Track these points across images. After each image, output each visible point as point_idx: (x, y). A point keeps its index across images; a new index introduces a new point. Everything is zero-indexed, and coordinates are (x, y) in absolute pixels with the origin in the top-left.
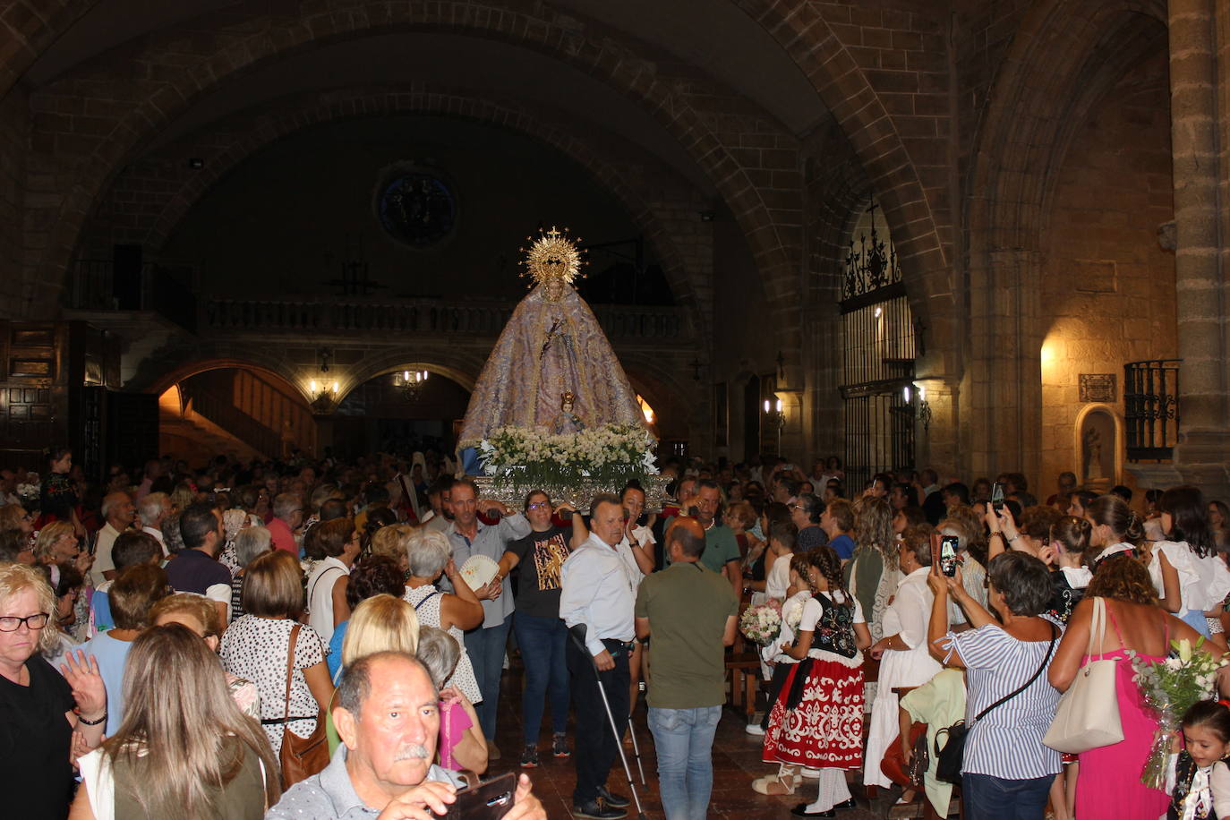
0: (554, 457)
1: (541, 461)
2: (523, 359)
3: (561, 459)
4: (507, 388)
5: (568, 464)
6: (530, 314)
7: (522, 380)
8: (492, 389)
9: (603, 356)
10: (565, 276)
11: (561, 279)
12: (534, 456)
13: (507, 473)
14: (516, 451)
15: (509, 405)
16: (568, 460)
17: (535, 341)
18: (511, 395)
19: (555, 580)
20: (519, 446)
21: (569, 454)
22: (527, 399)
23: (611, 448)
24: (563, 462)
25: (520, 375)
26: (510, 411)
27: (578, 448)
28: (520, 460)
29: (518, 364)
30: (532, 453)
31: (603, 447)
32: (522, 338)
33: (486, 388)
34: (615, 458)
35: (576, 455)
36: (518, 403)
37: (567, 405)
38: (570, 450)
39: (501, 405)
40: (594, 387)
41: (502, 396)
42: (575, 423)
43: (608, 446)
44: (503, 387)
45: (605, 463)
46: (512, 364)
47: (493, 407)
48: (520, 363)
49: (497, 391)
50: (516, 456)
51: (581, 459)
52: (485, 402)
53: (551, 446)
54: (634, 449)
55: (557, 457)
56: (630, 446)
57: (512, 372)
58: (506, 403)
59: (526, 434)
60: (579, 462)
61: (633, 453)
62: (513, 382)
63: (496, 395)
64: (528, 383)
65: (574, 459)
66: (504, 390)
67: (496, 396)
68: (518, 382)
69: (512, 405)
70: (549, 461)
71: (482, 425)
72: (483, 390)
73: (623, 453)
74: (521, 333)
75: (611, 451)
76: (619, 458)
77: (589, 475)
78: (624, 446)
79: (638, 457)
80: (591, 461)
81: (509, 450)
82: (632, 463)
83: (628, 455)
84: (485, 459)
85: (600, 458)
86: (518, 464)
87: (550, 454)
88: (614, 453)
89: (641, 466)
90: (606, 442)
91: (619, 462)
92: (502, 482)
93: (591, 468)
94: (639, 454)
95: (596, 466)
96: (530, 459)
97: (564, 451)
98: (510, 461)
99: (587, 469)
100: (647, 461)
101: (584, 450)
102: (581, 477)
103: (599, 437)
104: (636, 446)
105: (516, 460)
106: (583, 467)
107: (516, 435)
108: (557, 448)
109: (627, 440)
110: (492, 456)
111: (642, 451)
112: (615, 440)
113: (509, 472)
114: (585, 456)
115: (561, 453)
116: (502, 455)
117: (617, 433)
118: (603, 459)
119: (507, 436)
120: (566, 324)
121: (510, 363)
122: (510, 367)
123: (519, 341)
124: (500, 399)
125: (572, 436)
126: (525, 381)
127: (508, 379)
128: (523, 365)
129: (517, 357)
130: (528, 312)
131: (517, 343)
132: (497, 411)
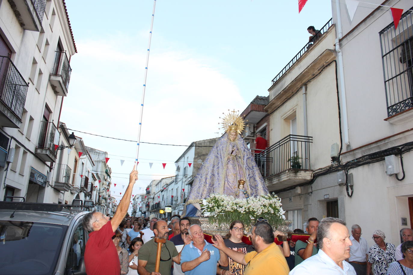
0: (238, 209)
1: (233, 211)
2: (218, 165)
3: (242, 210)
4: (211, 177)
5: (244, 213)
6: (222, 146)
7: (218, 174)
8: (204, 177)
9: (253, 167)
10: (238, 130)
11: (236, 132)
12: (229, 209)
13: (215, 216)
14: (220, 206)
15: (211, 185)
16: (245, 211)
17: (224, 158)
18: (213, 180)
20: (222, 203)
21: (245, 208)
22: (220, 183)
23: (265, 206)
24: (242, 212)
25: (217, 172)
27: (249, 205)
28: (222, 210)
29: (216, 167)
30: (228, 207)
31: (261, 205)
32: (218, 155)
33: (201, 177)
34: (266, 211)
35: (249, 209)
36: (216, 184)
37: (241, 186)
38: (246, 206)
39: (208, 185)
40: (250, 180)
41: (208, 181)
42: (245, 194)
43: (263, 205)
44: (209, 177)
45: (262, 213)
46: (213, 167)
47: (204, 186)
48: (217, 167)
49: (206, 179)
50: (220, 208)
51: (251, 210)
52: (201, 183)
53: (236, 204)
54: (275, 207)
55: (240, 210)
56: (273, 205)
57: (213, 171)
58: (210, 184)
59: (224, 198)
60: (250, 212)
61: (275, 209)
62: (213, 175)
64: (220, 175)
65: (247, 211)
66: (209, 179)
67: (206, 181)
68: (216, 175)
69: (213, 185)
70: (236, 211)
71: (199, 193)
72: (200, 178)
73: (270, 208)
75: (265, 208)
76: (268, 211)
77: (254, 219)
78: (270, 205)
79: (277, 211)
80: (255, 212)
81: (217, 205)
82: (274, 213)
83: (273, 210)
84: (204, 209)
85: (260, 211)
86: (221, 212)
87: (236, 208)
88: (266, 208)
89: (279, 215)
90: (262, 203)
91: (268, 213)
92: (213, 220)
93: (255, 216)
94: (277, 209)
95: (258, 215)
96: (227, 210)
97: (243, 206)
98: (217, 210)
99: (253, 216)
100: (281, 213)
101: (252, 206)
102: (250, 220)
103: (259, 201)
104: (276, 206)
105: (220, 210)
106: (252, 215)
107: (220, 198)
108: (239, 205)
109: (272, 202)
110: (208, 208)
111: (279, 208)
112: (267, 202)
113: (216, 215)
114: (253, 210)
115: (241, 207)
116: (213, 207)
117: (267, 199)
118: (261, 211)
119: (215, 198)
120: (238, 151)
121: (212, 166)
122: (212, 168)
123: (217, 157)
124: (207, 183)
125: (245, 200)
126: (219, 174)
127: (211, 173)
128: (218, 168)
129: (215, 164)
130: (221, 145)
131: (216, 158)
132: (206, 188)
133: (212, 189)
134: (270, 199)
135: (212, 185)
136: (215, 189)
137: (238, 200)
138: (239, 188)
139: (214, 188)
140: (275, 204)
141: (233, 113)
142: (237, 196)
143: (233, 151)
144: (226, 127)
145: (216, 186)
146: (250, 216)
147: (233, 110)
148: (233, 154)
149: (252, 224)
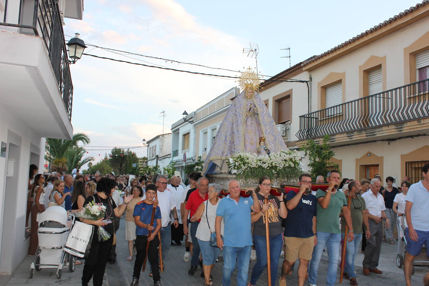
0: (262, 165)
1: (257, 167)
2: (237, 123)
4: (231, 135)
5: (268, 168)
8: (223, 135)
10: (254, 87)
11: (253, 89)
12: (254, 165)
13: (241, 173)
14: (246, 163)
16: (268, 166)
17: (242, 116)
18: (233, 138)
19: (271, 219)
20: (247, 161)
21: (268, 164)
22: (240, 140)
23: (285, 160)
24: (266, 167)
25: (236, 129)
26: (233, 145)
27: (271, 161)
28: (248, 167)
29: (235, 125)
30: (253, 164)
31: (282, 160)
32: (236, 113)
33: (221, 135)
34: (288, 165)
35: (272, 164)
36: (237, 141)
38: (269, 162)
39: (228, 142)
41: (229, 138)
42: (266, 150)
44: (228, 135)
46: (233, 125)
47: (224, 143)
50: (246, 165)
52: (220, 141)
53: (260, 160)
54: (295, 161)
55: (264, 166)
56: (293, 160)
57: (232, 128)
58: (230, 142)
59: (249, 156)
60: (273, 167)
61: (295, 163)
62: (233, 132)
63: (226, 138)
65: (270, 166)
68: (236, 132)
69: (234, 142)
70: (260, 167)
71: (219, 151)
73: (291, 163)
74: (236, 111)
76: (289, 165)
77: (276, 173)
78: (291, 160)
79: (297, 164)
80: (277, 167)
81: (243, 163)
82: (295, 167)
83: (293, 164)
84: (231, 167)
85: (281, 165)
86: (247, 169)
87: (260, 164)
88: (287, 163)
89: (298, 168)
90: (283, 158)
91: (290, 167)
92: (240, 177)
93: (278, 170)
94: (297, 163)
95: (280, 169)
96: (252, 166)
97: (266, 162)
98: (244, 167)
99: (276, 170)
100: (300, 166)
101: (274, 162)
102: (273, 174)
103: (280, 156)
104: (296, 159)
105: (246, 167)
106: (274, 169)
107: (245, 156)
108: (262, 161)
109: (292, 157)
110: (235, 166)
111: (298, 162)
112: (287, 157)
113: (243, 172)
114: (275, 165)
115: (265, 163)
116: (240, 164)
117: (287, 154)
118: (283, 166)
119: (241, 156)
120: (255, 108)
121: (231, 124)
122: (231, 126)
123: (236, 115)
124: (227, 140)
125: (267, 156)
126: (239, 132)
127: (230, 131)
128: (237, 125)
129: (234, 122)
130: (239, 103)
131: (234, 116)
132: (226, 145)
133: (233, 146)
134: (290, 154)
135: (232, 142)
136: (236, 146)
137: (261, 157)
138: (260, 145)
139: (234, 145)
140: (294, 159)
141: (248, 70)
142: (259, 153)
143: (250, 108)
144: (242, 84)
145: (237, 144)
146: (273, 171)
147: (248, 68)
148: (250, 111)
149: (275, 178)
